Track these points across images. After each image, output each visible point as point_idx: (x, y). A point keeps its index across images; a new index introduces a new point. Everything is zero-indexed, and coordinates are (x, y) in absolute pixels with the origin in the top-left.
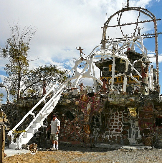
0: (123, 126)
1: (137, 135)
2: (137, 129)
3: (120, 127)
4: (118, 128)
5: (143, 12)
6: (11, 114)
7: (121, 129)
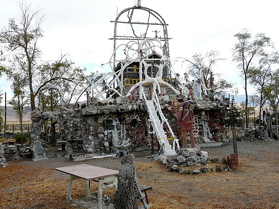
0: (198, 127)
1: (208, 134)
2: (207, 129)
3: (197, 129)
4: (195, 130)
5: (152, 14)
6: (68, 124)
7: (197, 130)
